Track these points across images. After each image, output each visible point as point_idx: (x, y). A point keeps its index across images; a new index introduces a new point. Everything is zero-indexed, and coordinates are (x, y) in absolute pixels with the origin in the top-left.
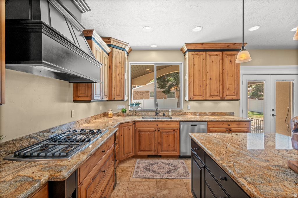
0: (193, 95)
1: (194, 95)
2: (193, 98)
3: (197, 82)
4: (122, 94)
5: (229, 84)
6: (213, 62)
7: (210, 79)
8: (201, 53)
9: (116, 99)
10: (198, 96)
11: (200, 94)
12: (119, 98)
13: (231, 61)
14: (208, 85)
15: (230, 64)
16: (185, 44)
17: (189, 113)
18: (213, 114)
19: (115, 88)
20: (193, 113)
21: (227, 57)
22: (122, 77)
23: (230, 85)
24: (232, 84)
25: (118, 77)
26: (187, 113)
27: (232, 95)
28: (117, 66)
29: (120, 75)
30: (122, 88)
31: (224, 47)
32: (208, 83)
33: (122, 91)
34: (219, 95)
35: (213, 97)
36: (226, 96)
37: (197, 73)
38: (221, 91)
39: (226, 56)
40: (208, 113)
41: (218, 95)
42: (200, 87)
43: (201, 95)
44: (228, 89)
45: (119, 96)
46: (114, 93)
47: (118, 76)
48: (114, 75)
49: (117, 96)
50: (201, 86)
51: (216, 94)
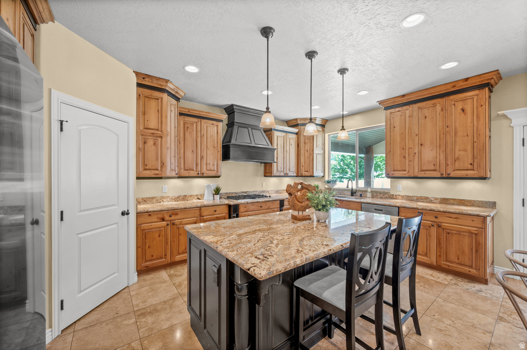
0: (392, 170)
1: (394, 171)
2: (393, 174)
3: (398, 151)
4: (311, 170)
5: (459, 151)
6: (426, 117)
7: (421, 145)
8: (405, 108)
9: (303, 175)
10: (400, 171)
11: (404, 168)
12: (307, 174)
13: (463, 110)
14: (417, 155)
15: (463, 115)
16: (377, 102)
17: (398, 196)
18: (445, 201)
19: (303, 165)
20: (405, 197)
21: (454, 105)
22: (311, 153)
23: (462, 153)
24: (465, 150)
25: (306, 154)
26: (396, 195)
27: (468, 170)
28: (305, 143)
29: (309, 151)
30: (311, 164)
31: (446, 90)
32: (416, 151)
33: (311, 167)
34: (438, 169)
35: (426, 172)
36: (454, 170)
37: (399, 139)
38: (443, 162)
39: (453, 103)
40: (432, 199)
41: (436, 170)
42: (403, 159)
43: (405, 171)
44: (458, 158)
45: (308, 172)
46: (303, 169)
47: (306, 152)
48: (302, 152)
49: (305, 172)
50: (405, 157)
51: (432, 168)
